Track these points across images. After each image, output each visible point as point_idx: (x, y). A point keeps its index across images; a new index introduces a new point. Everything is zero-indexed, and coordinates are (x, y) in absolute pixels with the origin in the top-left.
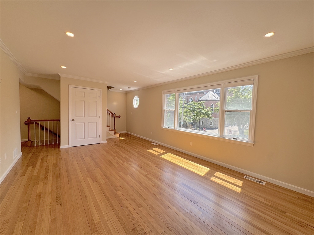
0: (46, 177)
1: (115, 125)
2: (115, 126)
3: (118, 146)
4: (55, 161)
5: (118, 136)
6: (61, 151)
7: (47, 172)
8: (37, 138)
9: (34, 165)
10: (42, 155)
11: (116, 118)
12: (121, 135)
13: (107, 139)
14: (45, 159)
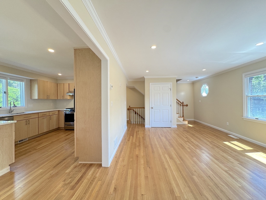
0: (139, 145)
1: (183, 112)
2: (183, 114)
3: (188, 132)
4: (143, 136)
5: (186, 123)
6: (146, 129)
7: (140, 142)
8: (133, 119)
9: (133, 136)
10: (136, 130)
11: (184, 107)
12: (189, 122)
13: (177, 125)
14: (138, 133)
